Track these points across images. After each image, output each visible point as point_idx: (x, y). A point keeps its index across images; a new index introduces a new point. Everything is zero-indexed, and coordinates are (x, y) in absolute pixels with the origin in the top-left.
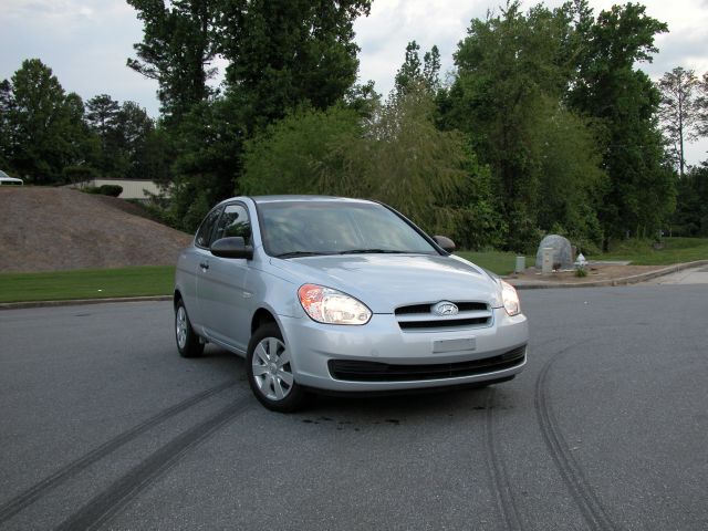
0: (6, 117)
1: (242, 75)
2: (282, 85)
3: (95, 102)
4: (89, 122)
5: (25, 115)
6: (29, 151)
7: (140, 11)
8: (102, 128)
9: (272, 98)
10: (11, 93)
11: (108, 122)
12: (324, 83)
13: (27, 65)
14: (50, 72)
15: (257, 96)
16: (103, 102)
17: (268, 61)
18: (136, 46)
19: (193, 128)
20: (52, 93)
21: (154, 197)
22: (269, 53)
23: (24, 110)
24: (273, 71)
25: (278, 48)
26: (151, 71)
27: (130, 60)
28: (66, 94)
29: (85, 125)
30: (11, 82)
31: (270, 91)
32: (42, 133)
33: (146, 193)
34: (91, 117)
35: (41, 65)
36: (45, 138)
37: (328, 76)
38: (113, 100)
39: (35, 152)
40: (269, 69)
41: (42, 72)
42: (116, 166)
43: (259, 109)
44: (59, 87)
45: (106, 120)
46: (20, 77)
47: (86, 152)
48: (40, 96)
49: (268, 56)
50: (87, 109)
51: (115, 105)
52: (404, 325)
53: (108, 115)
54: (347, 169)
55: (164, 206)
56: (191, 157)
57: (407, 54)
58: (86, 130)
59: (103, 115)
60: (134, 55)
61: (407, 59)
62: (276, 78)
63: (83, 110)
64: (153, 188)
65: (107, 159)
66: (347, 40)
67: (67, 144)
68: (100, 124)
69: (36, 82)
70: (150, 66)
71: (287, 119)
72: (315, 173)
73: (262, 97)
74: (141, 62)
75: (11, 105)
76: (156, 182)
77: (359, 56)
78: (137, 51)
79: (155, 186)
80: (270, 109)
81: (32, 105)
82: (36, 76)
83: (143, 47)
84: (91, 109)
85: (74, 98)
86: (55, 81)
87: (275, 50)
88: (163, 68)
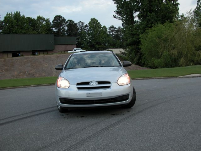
0: (87, 34)
1: (142, 16)
2: (153, 18)
3: (110, 28)
4: (109, 33)
5: (92, 33)
6: (93, 42)
7: (115, 2)
8: (112, 34)
9: (150, 22)
10: (88, 27)
11: (114, 33)
12: (166, 16)
13: (92, 20)
14: (97, 21)
15: (146, 22)
16: (112, 27)
17: (148, 11)
18: (115, 11)
19: (128, 33)
20: (99, 26)
21: (123, 53)
22: (149, 9)
23: (92, 32)
24: (150, 14)
25: (152, 7)
26: (119, 18)
27: (113, 15)
28: (102, 26)
29: (108, 34)
30: (88, 25)
31: (150, 20)
32: (96, 37)
33: (120, 52)
34: (109, 32)
35: (95, 19)
36: (97, 39)
37: (167, 14)
38: (115, 27)
39: (95, 43)
40: (149, 14)
41: (95, 21)
42: (116, 45)
43: (147, 26)
44: (100, 25)
45: (113, 32)
46: (90, 23)
47: (108, 41)
48: (95, 28)
49: (148, 10)
50: (108, 30)
51: (115, 28)
52: (79, 88)
53: (114, 31)
54: (169, 41)
55: (125, 55)
56: (129, 41)
57: (197, 3)
58: (108, 36)
59: (112, 31)
60: (115, 14)
61: (197, 5)
62: (151, 16)
63: (107, 30)
64: (122, 50)
65: (114, 43)
66: (175, 2)
67: (103, 40)
68: (112, 33)
69: (94, 24)
70: (119, 16)
71: (152, 28)
72: (159, 43)
73: (147, 22)
74: (117, 15)
75: (88, 31)
76: (123, 49)
77: (179, 6)
78: (115, 13)
79: (123, 50)
80: (149, 26)
81: (94, 30)
82: (94, 22)
83: (117, 11)
84: (109, 30)
85: (104, 27)
86: (99, 23)
87: (151, 8)
88: (123, 17)
